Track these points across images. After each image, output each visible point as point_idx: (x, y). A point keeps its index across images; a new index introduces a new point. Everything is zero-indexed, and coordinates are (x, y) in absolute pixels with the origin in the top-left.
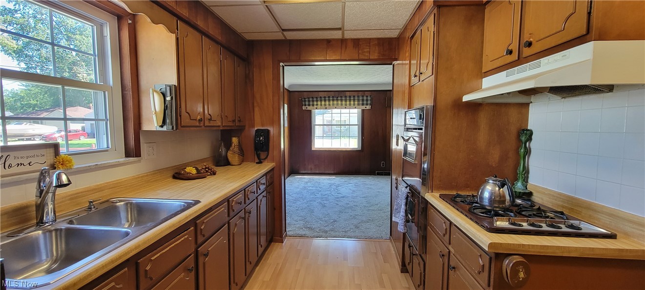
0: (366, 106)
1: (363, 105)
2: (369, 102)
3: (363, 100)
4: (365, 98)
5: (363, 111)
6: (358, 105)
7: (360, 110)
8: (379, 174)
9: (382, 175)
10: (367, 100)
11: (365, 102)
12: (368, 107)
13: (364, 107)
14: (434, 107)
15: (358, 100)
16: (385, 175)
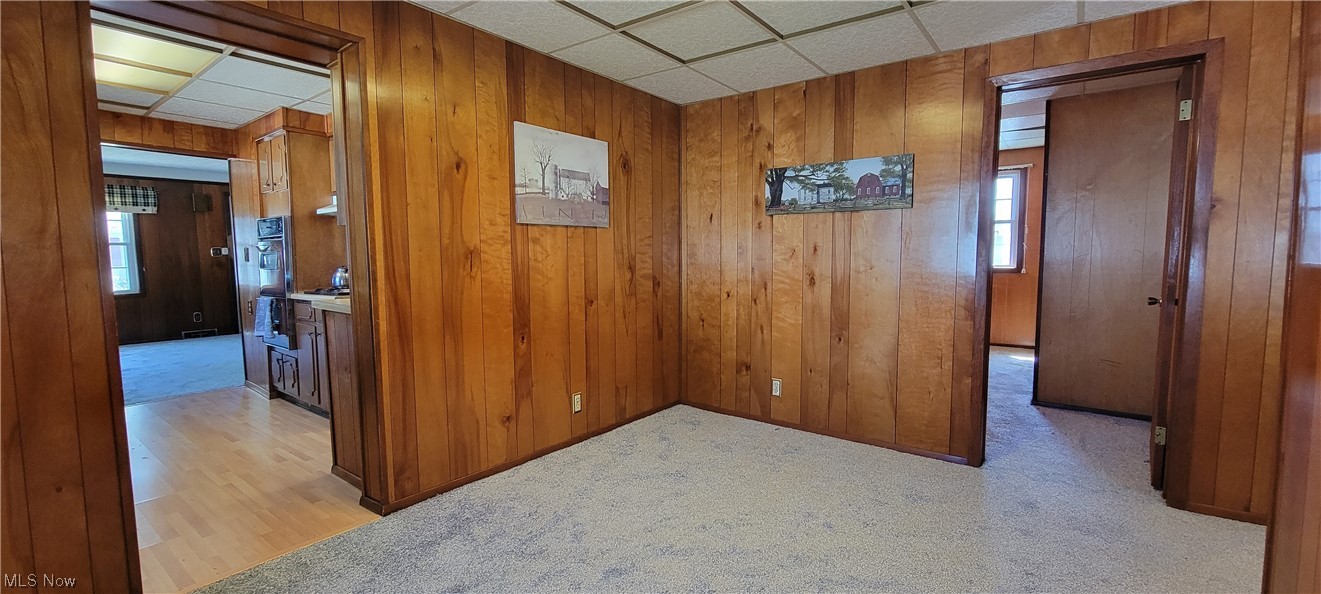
0: (143, 207)
1: (135, 204)
2: (151, 200)
3: (135, 196)
4: (140, 192)
5: (137, 217)
6: (124, 203)
7: (129, 216)
8: (188, 336)
9: (198, 337)
10: (146, 196)
11: (141, 200)
12: (151, 210)
13: (139, 210)
14: (292, 217)
15: (123, 195)
16: (203, 336)
